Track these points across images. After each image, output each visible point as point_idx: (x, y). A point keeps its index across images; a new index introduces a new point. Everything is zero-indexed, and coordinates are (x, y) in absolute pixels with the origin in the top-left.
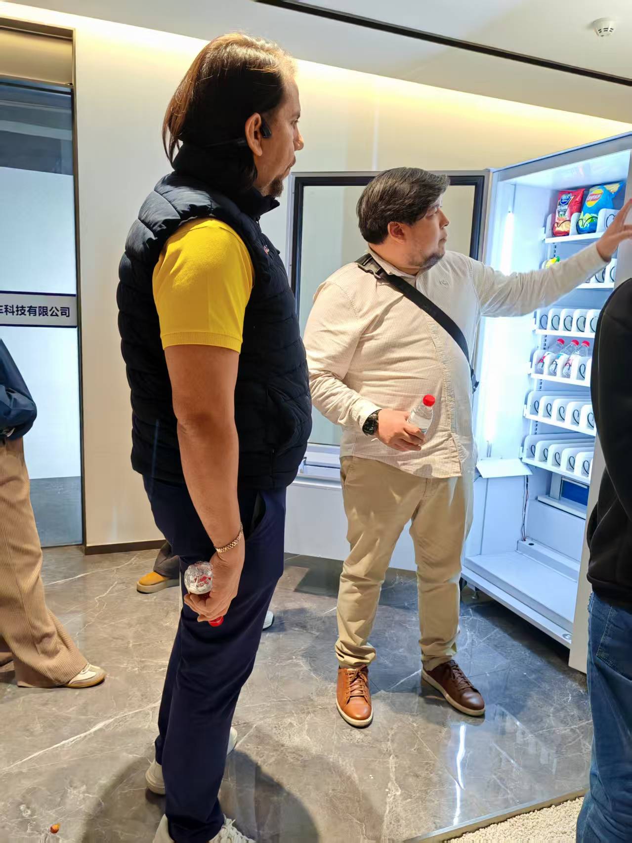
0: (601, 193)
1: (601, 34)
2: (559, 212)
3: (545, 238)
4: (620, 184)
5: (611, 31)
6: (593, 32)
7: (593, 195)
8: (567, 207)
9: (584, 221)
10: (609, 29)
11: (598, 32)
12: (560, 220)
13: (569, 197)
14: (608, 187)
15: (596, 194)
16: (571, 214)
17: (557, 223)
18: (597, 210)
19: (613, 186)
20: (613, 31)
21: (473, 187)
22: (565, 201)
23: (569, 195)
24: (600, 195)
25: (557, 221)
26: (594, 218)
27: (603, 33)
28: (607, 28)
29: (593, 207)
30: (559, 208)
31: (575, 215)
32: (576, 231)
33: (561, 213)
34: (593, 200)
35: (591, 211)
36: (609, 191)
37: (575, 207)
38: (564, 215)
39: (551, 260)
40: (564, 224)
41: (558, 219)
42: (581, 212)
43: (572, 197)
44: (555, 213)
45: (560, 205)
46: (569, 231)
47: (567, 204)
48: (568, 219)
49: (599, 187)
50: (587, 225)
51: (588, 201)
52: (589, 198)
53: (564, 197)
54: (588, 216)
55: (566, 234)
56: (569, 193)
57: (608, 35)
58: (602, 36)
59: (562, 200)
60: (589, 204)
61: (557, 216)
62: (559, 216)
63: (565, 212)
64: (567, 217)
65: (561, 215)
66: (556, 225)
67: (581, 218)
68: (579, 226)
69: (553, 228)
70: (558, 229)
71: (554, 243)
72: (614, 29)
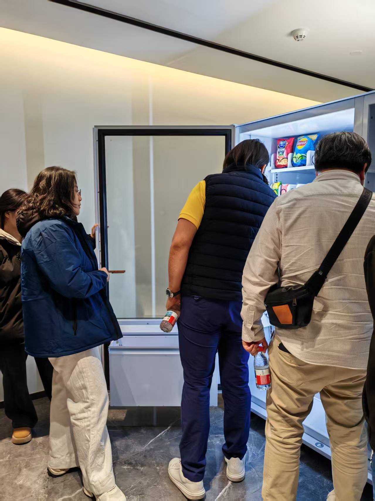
0: (306, 140)
1: (298, 39)
2: (279, 153)
3: (271, 169)
4: (318, 135)
5: (304, 37)
6: (292, 38)
7: (301, 142)
8: (284, 149)
9: (297, 159)
10: (303, 36)
11: (296, 38)
12: (280, 158)
13: (285, 143)
14: (310, 137)
15: (303, 141)
16: (287, 154)
17: (279, 160)
18: (305, 151)
19: (313, 136)
20: (305, 37)
21: (224, 137)
22: (283, 145)
23: (285, 142)
24: (306, 142)
25: (278, 158)
26: (303, 157)
27: (299, 38)
28: (302, 36)
29: (302, 149)
30: (279, 150)
31: (290, 155)
32: (292, 165)
33: (280, 153)
34: (301, 145)
35: (300, 151)
36: (311, 139)
37: (289, 150)
38: (283, 154)
39: (276, 184)
40: (283, 160)
41: (278, 157)
42: (294, 153)
43: (287, 143)
44: (276, 153)
45: (279, 148)
46: (287, 165)
47: (284, 147)
48: (285, 157)
49: (304, 136)
50: (299, 161)
51: (297, 146)
52: (298, 143)
53: (282, 143)
54: (299, 155)
55: (286, 166)
56: (284, 141)
57: (302, 40)
58: (298, 40)
59: (280, 145)
60: (299, 147)
61: (278, 155)
62: (279, 155)
63: (283, 153)
64: (285, 155)
65: (281, 154)
66: (277, 161)
67: (294, 156)
68: (293, 161)
69: (275, 163)
70: (279, 163)
71: (276, 173)
72: (306, 37)
